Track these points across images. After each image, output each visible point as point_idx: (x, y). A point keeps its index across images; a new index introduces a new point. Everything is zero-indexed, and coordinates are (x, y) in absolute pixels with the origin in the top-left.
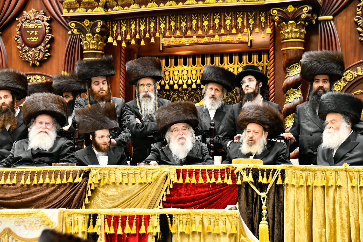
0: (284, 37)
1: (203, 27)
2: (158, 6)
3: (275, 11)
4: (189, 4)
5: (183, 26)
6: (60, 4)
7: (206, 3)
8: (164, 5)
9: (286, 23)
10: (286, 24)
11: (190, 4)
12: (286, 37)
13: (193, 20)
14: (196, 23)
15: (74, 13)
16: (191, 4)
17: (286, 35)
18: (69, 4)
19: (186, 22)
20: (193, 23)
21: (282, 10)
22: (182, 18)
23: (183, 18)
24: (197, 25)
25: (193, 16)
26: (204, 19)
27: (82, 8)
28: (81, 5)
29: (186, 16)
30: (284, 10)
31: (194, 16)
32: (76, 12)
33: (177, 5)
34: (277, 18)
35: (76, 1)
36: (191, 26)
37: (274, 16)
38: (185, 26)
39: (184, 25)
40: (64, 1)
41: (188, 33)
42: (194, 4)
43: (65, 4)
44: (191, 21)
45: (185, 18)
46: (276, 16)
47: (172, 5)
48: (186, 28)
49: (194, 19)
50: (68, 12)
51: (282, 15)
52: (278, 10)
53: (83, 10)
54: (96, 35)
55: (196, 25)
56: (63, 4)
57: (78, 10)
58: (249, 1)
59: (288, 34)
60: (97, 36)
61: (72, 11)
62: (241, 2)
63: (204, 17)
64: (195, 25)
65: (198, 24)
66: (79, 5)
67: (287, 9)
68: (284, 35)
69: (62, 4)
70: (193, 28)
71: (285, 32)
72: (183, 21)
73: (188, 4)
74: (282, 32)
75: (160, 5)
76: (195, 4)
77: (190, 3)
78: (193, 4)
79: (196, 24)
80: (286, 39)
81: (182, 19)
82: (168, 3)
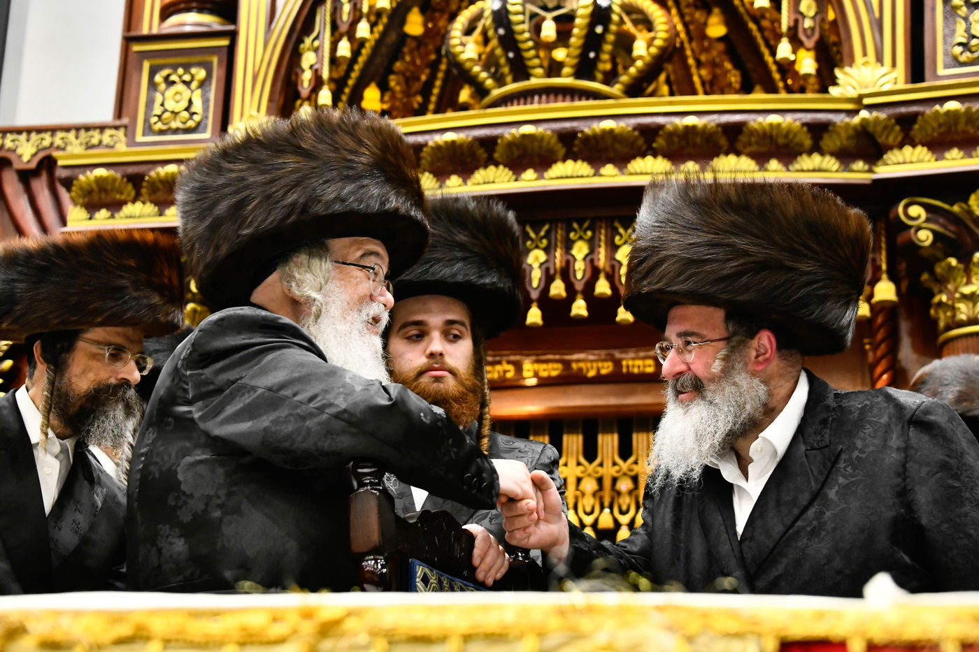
0: (954, 316)
1: (613, 267)
2: (441, 187)
3: (915, 210)
4: (562, 178)
5: (536, 265)
6: (63, 192)
7: (631, 174)
8: (465, 181)
9: (960, 260)
10: (961, 266)
11: (567, 177)
12: (963, 317)
13: (573, 242)
14: (585, 250)
15: (111, 221)
16: (572, 177)
17: (962, 306)
18: (95, 187)
19: (547, 250)
20: (574, 252)
21: (946, 206)
22: (532, 235)
23: (537, 233)
24: (592, 261)
25: (575, 225)
26: (617, 238)
27: (144, 203)
28: (144, 191)
29: (546, 227)
30: (956, 208)
31: (581, 226)
32: (121, 218)
33: (516, 180)
34: (925, 237)
35: (123, 177)
36: (568, 262)
37: (910, 227)
38: (541, 264)
39: (537, 258)
40: (77, 178)
41: (556, 288)
42: (582, 177)
43: (81, 188)
44: (568, 245)
45: (542, 233)
46: (919, 228)
47: (494, 182)
48: (547, 270)
49: (581, 238)
50: (90, 218)
51: (945, 227)
52: (927, 208)
53: (150, 208)
54: (190, 306)
55: (588, 259)
56: (74, 188)
57: (129, 209)
58: (809, 171)
59: (971, 305)
60: (194, 311)
61: (104, 213)
62: (775, 171)
63: (621, 231)
64: (584, 259)
65: (594, 257)
66: (133, 193)
67: (966, 200)
68: (953, 309)
69: (69, 189)
70: (575, 271)
71: (957, 295)
72: (537, 247)
73: (558, 178)
74: (944, 298)
75: (448, 183)
76: (588, 176)
77: (569, 174)
78: (578, 177)
79: (587, 255)
80: (962, 324)
81: (532, 239)
82: (480, 175)
